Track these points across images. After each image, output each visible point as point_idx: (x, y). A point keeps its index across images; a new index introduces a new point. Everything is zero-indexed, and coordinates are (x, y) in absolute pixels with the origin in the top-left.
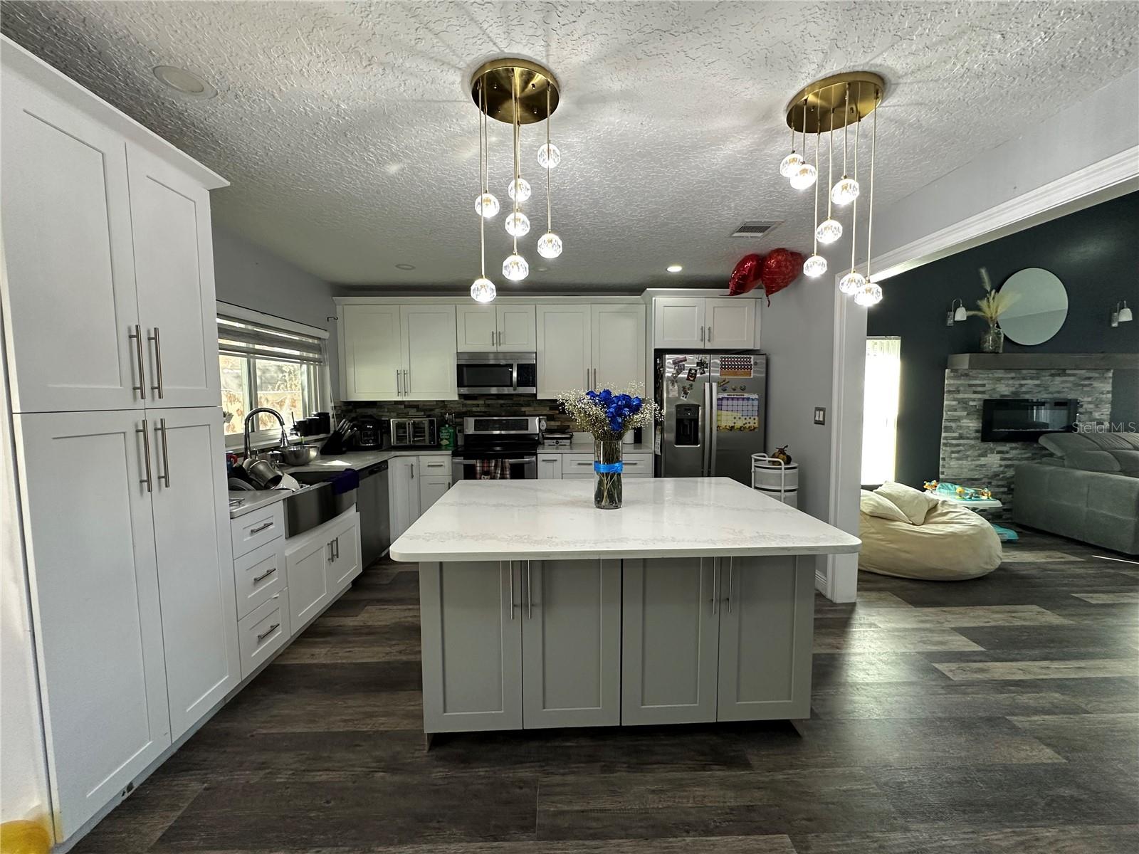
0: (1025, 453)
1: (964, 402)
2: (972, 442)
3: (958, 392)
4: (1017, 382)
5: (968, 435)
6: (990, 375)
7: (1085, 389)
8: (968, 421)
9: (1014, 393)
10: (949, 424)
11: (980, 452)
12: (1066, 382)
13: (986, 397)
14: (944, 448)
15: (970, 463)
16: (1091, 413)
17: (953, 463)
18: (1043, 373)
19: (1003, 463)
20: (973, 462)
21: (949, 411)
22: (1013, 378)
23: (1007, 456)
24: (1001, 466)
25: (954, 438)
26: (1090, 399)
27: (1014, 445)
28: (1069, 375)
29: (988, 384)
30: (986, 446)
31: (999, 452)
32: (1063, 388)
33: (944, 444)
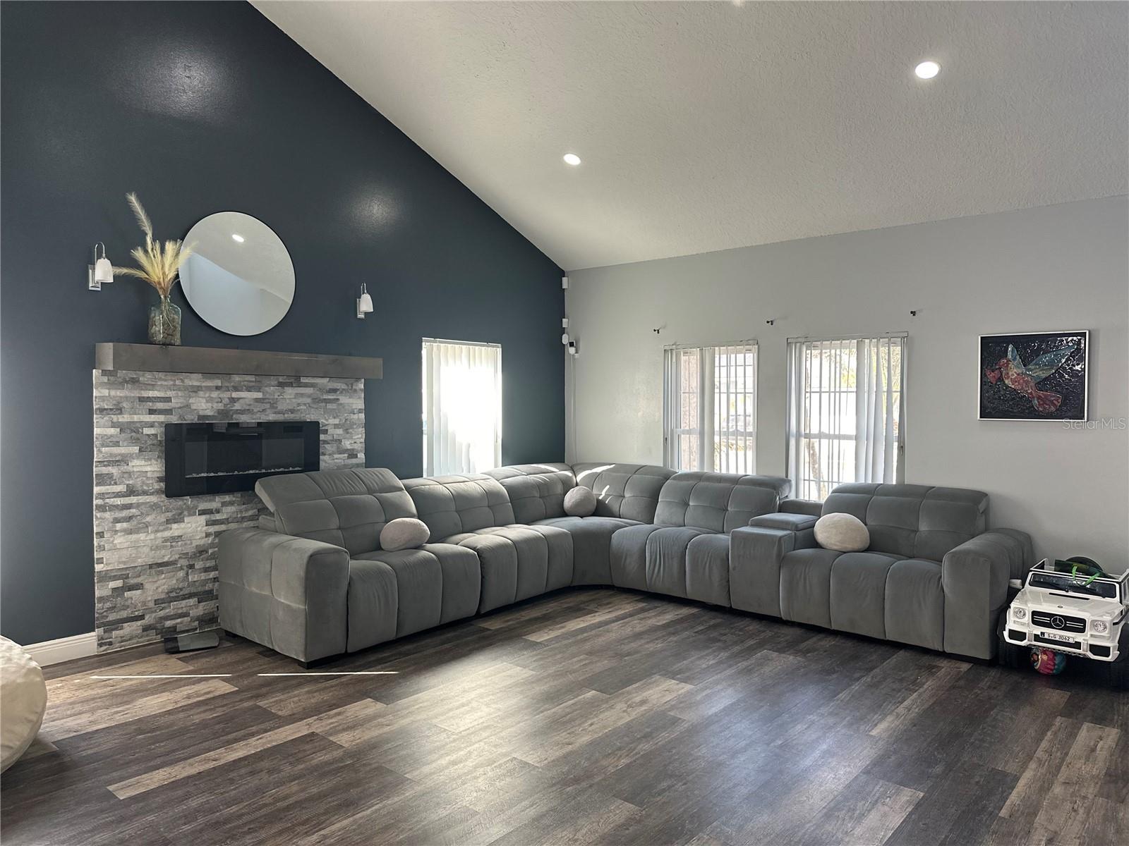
0: (247, 510)
1: (133, 431)
2: (153, 499)
3: (120, 411)
4: (226, 395)
5: (145, 488)
6: (178, 382)
7: (330, 406)
8: (143, 463)
9: (224, 413)
10: (105, 470)
11: (170, 514)
12: (302, 395)
13: (174, 419)
14: (98, 515)
15: (152, 536)
16: (340, 441)
17: (119, 540)
18: (266, 381)
19: (212, 529)
20: (159, 535)
21: (103, 445)
22: (217, 388)
23: (218, 517)
24: (208, 535)
25: (118, 495)
26: (337, 421)
27: (227, 498)
28: (306, 385)
29: (177, 397)
30: (180, 503)
31: (203, 513)
32: (299, 405)
33: (98, 507)
